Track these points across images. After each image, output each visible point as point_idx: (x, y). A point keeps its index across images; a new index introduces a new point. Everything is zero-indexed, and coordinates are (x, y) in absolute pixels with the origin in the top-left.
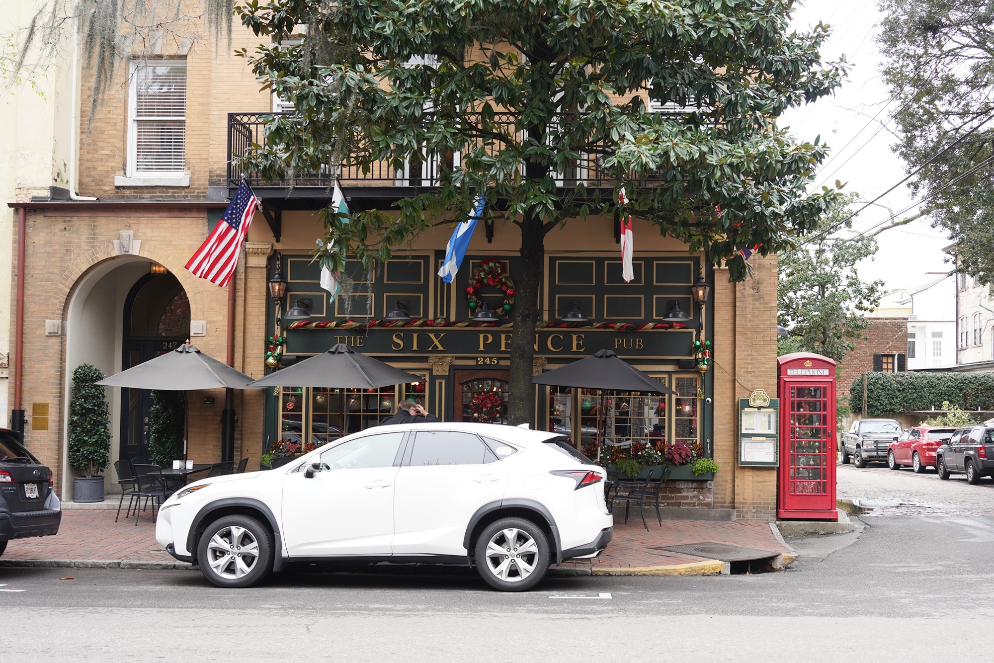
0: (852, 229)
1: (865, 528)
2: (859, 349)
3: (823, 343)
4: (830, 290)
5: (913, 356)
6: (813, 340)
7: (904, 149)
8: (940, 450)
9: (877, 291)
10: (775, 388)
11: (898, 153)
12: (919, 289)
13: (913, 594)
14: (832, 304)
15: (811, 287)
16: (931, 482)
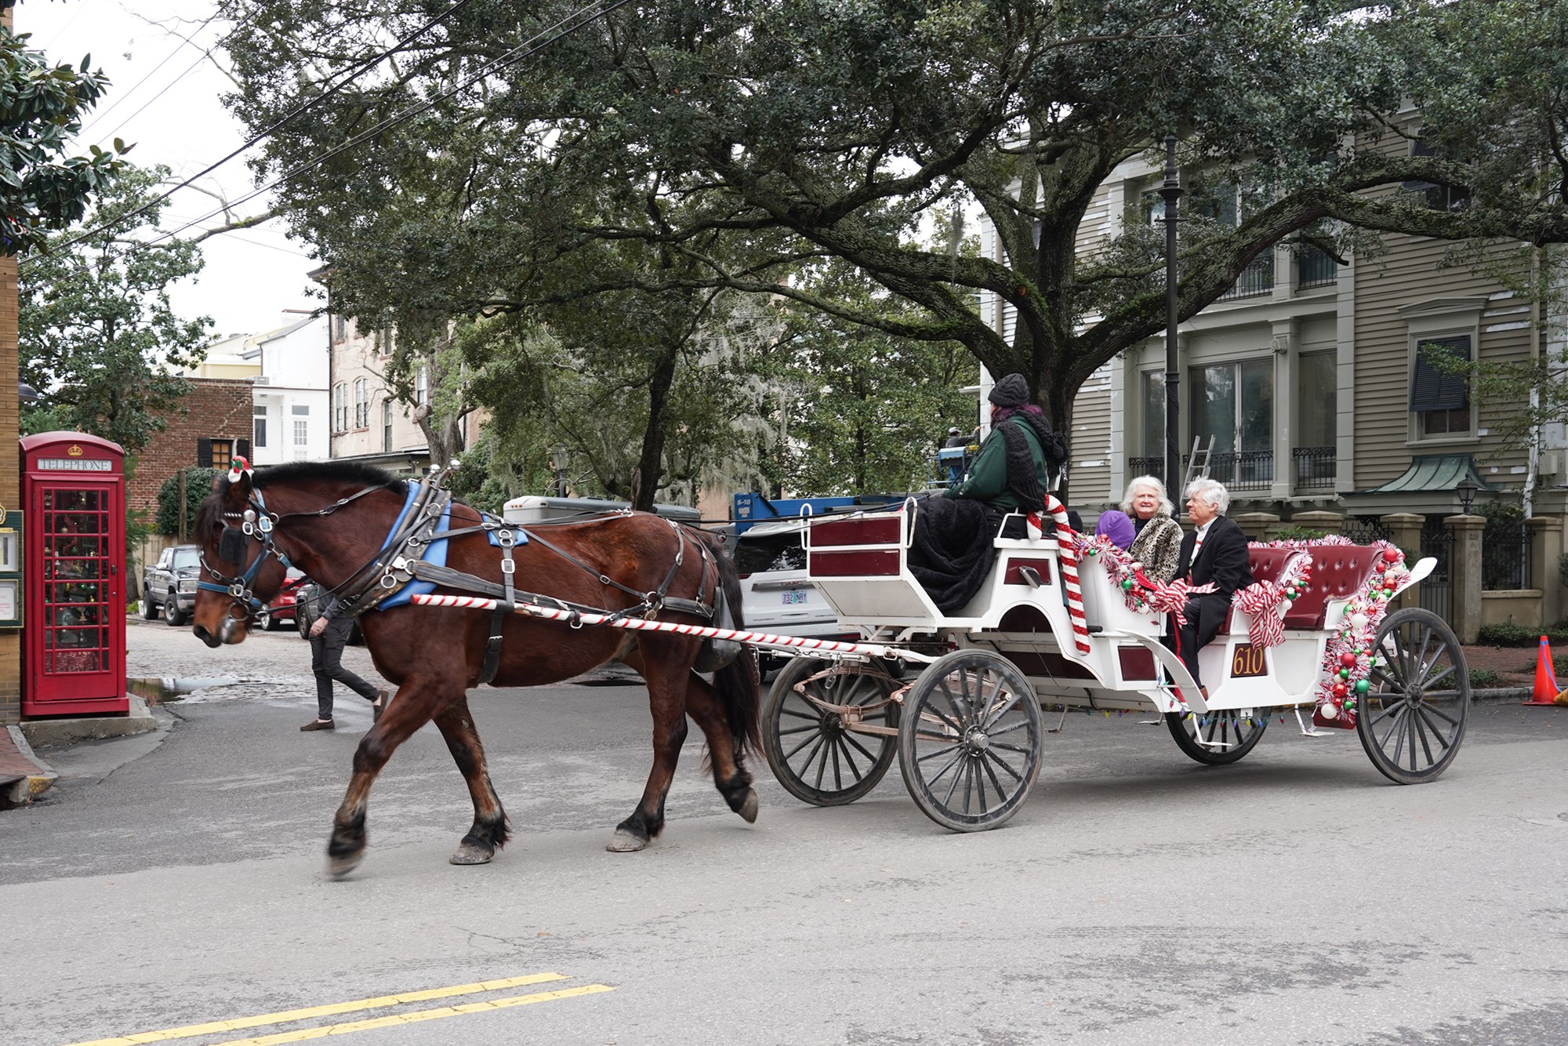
0: (160, 228)
1: (175, 724)
2: (173, 430)
3: (112, 417)
4: (122, 327)
5: (263, 444)
6: (94, 412)
7: (241, 103)
8: (301, 593)
9: (203, 335)
10: (16, 492)
11: (232, 108)
12: (272, 336)
13: (243, 824)
14: (125, 353)
15: (90, 321)
16: (287, 644)
